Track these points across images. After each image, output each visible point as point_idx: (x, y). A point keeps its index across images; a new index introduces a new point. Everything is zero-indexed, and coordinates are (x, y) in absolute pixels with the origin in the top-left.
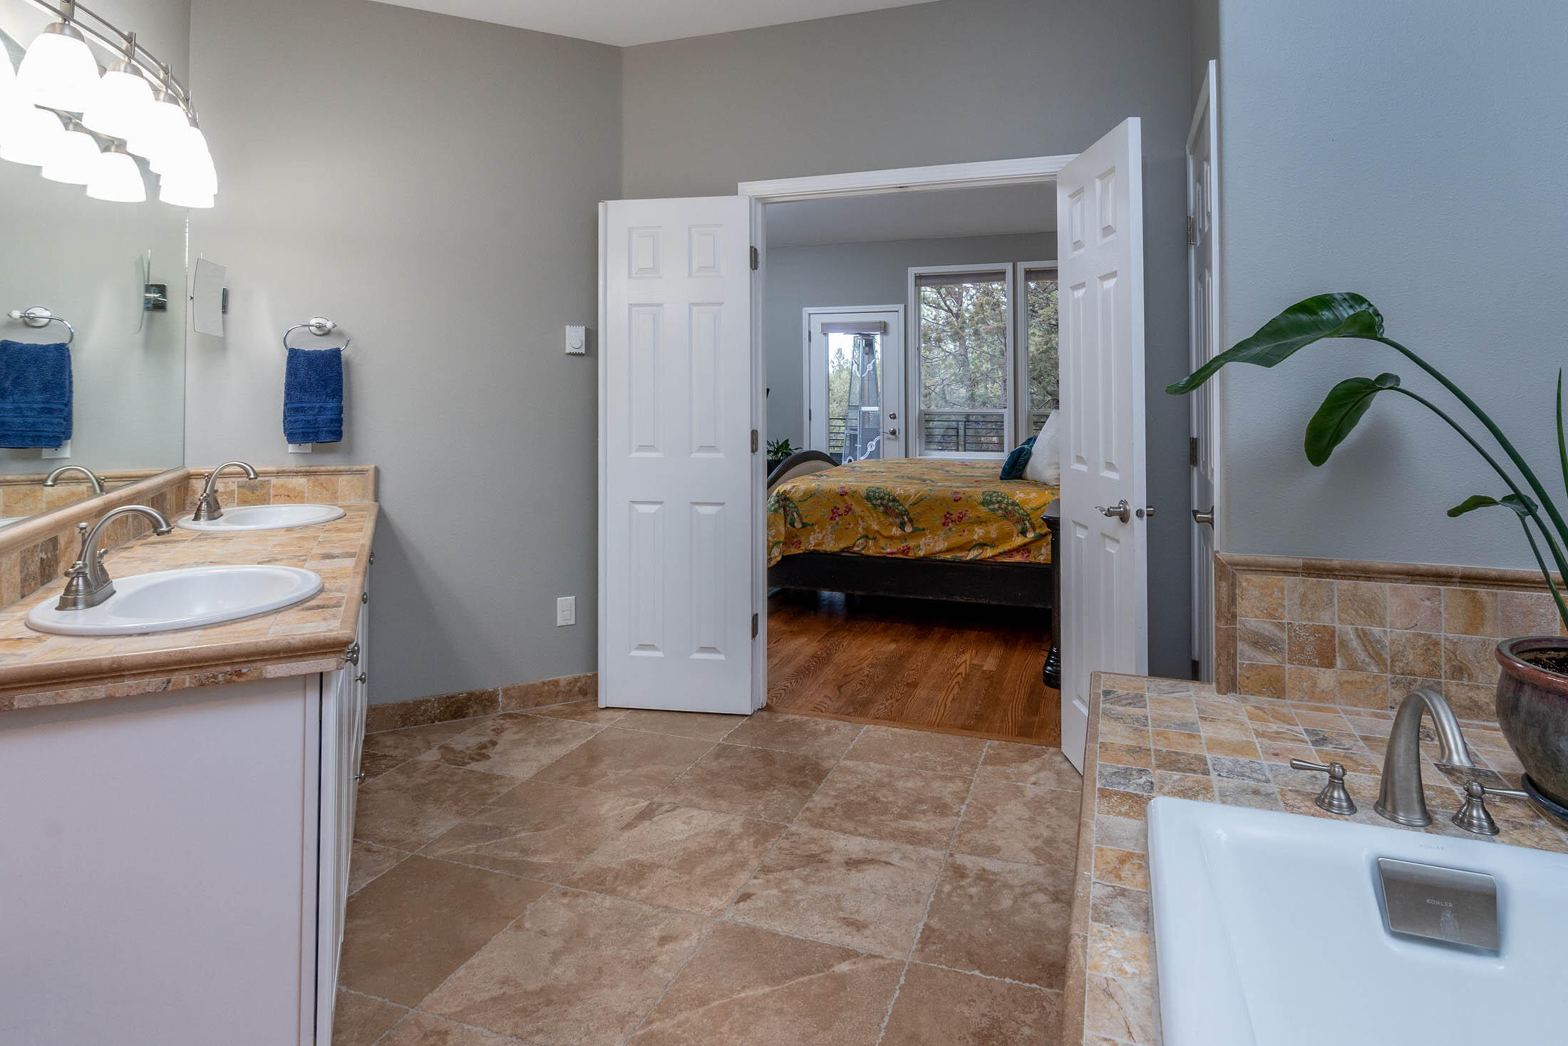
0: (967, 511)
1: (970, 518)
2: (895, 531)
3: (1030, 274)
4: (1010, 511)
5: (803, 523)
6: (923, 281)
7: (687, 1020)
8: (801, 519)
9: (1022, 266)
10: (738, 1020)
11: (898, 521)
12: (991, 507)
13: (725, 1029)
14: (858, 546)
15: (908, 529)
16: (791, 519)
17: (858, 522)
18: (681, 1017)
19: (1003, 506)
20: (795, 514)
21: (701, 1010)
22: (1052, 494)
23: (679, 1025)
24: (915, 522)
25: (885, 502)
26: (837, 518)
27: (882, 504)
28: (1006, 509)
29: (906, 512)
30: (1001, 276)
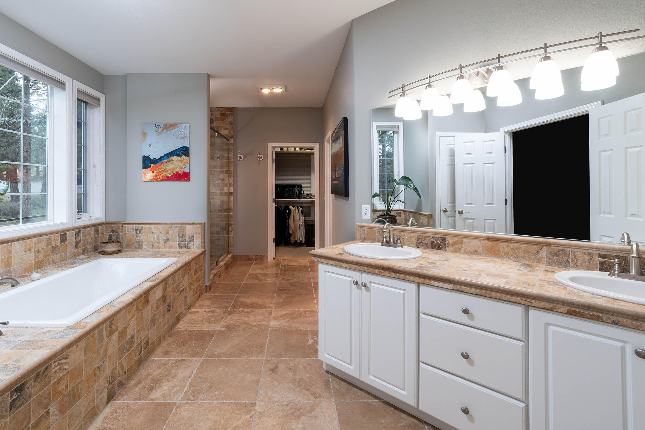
7: (238, 420)
10: (219, 425)
13: (223, 421)
18: (241, 421)
21: (234, 425)
23: (240, 418)
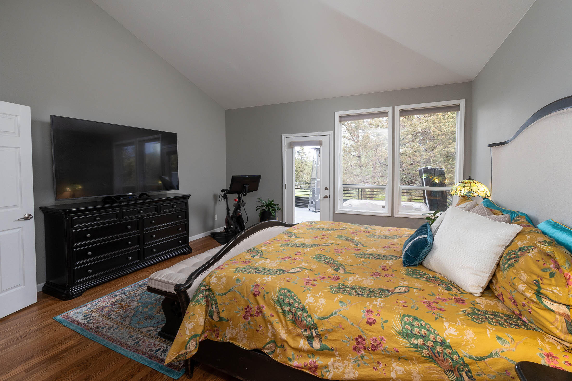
0: (382, 339)
1: (385, 350)
2: (303, 344)
3: (403, 113)
4: (438, 353)
5: (220, 317)
6: (343, 119)
8: (218, 312)
9: (398, 108)
11: (305, 333)
12: (413, 341)
14: (268, 349)
15: (316, 345)
16: (211, 311)
17: (267, 327)
19: (429, 344)
20: (214, 307)
22: (499, 338)
24: (323, 338)
25: (294, 310)
26: (249, 318)
27: (290, 311)
28: (433, 348)
29: (315, 327)
30: (386, 115)
